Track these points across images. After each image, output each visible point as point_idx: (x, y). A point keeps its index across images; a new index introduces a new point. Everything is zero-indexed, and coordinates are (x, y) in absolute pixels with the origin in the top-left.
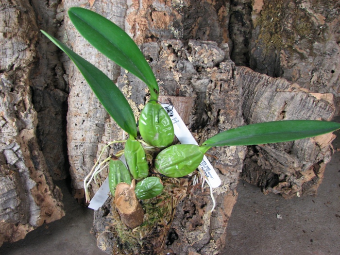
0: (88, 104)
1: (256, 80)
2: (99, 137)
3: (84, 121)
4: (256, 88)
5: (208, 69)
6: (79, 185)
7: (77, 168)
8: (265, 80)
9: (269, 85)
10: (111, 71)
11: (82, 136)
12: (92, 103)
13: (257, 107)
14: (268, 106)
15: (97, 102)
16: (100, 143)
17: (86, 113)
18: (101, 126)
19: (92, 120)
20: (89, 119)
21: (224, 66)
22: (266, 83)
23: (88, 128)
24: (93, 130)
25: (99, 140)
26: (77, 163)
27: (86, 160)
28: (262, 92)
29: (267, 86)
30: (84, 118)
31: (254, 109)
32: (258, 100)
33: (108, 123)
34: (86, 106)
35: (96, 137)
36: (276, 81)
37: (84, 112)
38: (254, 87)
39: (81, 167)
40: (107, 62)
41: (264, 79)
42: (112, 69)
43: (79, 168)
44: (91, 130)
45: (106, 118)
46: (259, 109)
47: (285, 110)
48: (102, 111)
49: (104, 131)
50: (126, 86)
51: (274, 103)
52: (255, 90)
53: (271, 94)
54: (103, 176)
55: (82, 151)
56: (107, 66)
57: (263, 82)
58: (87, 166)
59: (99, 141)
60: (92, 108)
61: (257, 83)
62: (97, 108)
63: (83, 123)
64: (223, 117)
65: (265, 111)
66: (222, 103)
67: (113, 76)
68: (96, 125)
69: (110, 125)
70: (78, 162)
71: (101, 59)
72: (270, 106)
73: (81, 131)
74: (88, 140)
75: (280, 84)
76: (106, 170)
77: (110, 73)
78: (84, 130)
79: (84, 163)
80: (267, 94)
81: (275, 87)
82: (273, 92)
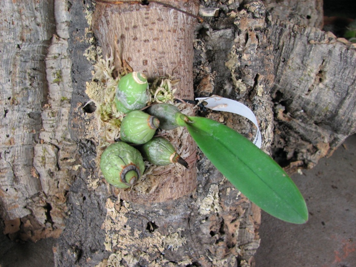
0: (10, 83)
1: (277, 29)
2: (35, 134)
3: (6, 112)
4: (281, 41)
5: (233, 12)
6: (12, 214)
7: (4, 188)
8: (290, 28)
9: (298, 36)
10: (42, 25)
11: (8, 136)
12: (18, 80)
13: (287, 68)
14: (301, 65)
15: (25, 79)
16: (38, 145)
17: (9, 99)
18: (36, 117)
19: (22, 109)
20: (16, 107)
21: (257, 7)
22: (292, 34)
23: (17, 123)
24: (24, 124)
25: (36, 139)
26: (5, 181)
27: (18, 173)
28: (291, 47)
29: (295, 37)
30: (6, 106)
31: (282, 71)
32: (288, 57)
33: (48, 111)
34: (7, 87)
35: (32, 134)
36: (304, 31)
37: (6, 96)
38: (277, 39)
39: (12, 186)
40: (33, 11)
41: (288, 28)
42: (43, 21)
43: (9, 188)
44: (21, 124)
45: (43, 104)
46: (289, 71)
47: (325, 69)
48: (35, 91)
49: (42, 123)
50: (92, 46)
51: (309, 61)
52: (281, 44)
53: (303, 47)
54: (51, 193)
55: (9, 160)
56: (35, 18)
57: (288, 31)
58: (22, 182)
59: (35, 141)
60: (18, 89)
61: (281, 34)
62: (27, 89)
63: (5, 116)
64: (262, 86)
65: (297, 72)
66: (260, 64)
67: (46, 33)
68: (29, 115)
69: (53, 113)
70: (6, 179)
71: (24, 4)
72: (303, 65)
73: (4, 128)
74: (19, 142)
75: (312, 34)
76: (56, 184)
77: (42, 28)
78: (9, 127)
79: (16, 179)
80: (298, 48)
81: (305, 39)
82: (305, 46)
